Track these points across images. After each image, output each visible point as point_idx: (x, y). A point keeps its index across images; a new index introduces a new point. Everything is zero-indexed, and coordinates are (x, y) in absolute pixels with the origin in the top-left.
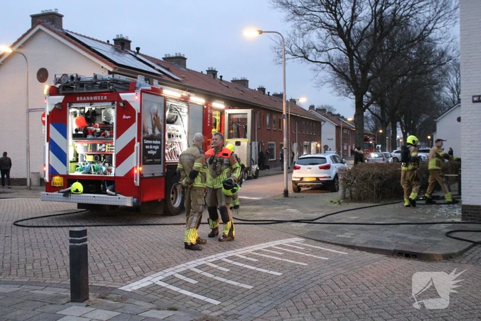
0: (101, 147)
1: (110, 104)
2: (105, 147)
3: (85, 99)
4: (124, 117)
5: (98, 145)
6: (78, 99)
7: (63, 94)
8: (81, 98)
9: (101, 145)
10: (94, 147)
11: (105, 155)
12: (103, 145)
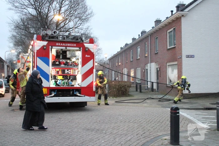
0: (68, 72)
1: (78, 49)
2: (70, 72)
3: (62, 44)
4: (86, 56)
5: (66, 70)
6: (57, 44)
7: (47, 41)
8: (59, 44)
9: (68, 70)
10: (63, 71)
11: (70, 76)
12: (69, 70)
